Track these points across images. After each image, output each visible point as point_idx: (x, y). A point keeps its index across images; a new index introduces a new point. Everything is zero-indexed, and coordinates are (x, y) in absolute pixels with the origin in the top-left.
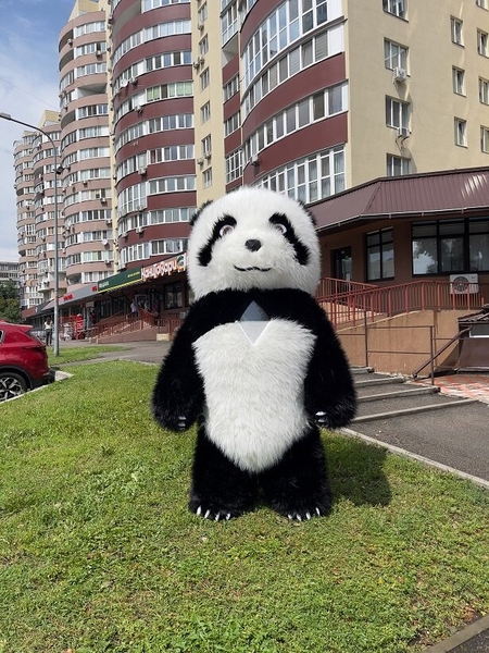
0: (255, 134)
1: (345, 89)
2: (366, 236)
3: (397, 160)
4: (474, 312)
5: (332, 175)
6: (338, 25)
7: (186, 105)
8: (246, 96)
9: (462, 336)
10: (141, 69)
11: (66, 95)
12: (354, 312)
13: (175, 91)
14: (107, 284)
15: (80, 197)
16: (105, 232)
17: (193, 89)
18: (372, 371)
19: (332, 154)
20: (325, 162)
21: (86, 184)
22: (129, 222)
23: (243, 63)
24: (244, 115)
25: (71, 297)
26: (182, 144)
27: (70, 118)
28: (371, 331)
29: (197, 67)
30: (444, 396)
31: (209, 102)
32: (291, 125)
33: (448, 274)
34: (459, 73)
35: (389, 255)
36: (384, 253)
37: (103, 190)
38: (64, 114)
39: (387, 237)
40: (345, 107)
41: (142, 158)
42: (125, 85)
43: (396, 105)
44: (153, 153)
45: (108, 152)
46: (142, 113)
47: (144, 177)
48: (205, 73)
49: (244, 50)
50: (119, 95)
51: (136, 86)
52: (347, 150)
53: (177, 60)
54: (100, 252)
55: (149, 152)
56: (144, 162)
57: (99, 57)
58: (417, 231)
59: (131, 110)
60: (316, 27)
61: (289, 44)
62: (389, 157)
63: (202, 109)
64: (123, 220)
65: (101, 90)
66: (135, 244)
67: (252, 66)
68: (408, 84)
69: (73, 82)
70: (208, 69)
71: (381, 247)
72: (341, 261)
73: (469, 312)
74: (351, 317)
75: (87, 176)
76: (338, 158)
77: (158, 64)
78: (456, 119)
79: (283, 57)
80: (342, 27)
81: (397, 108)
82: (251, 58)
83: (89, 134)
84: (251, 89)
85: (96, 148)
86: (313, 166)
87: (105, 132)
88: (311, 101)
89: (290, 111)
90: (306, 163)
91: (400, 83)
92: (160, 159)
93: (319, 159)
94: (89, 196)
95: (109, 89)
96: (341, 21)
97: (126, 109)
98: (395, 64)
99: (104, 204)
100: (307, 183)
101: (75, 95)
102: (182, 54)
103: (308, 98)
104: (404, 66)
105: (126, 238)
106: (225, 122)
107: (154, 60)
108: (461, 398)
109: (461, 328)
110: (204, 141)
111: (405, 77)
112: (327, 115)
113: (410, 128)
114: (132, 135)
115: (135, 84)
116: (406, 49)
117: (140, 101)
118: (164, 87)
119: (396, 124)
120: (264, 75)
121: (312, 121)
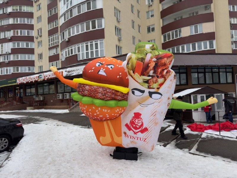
1: (103, 20)
5: (99, 49)
8: (62, 16)
17: (33, 10)
20: (96, 44)
22: (1, 58)
26: (28, 29)
31: (41, 16)
34: (133, 22)
40: (103, 26)
41: (8, 32)
44: (14, 32)
46: (9, 15)
47: (10, 40)
52: (104, 41)
56: (9, 34)
59: (4, 13)
62: (117, 46)
63: (38, 18)
66: (4, 67)
68: (121, 22)
70: (40, 4)
78: (133, 36)
84: (64, 14)
86: (92, 45)
88: (91, 23)
92: (18, 34)
97: (1, 12)
100: (89, 51)
103: (89, 21)
106: (48, 24)
110: (38, 30)
112: (97, 28)
114: (4, 23)
115: (7, 3)
116: (120, 12)
117: (9, 10)
118: (20, 7)
119: (118, 35)
120: (71, 10)
121: (91, 29)
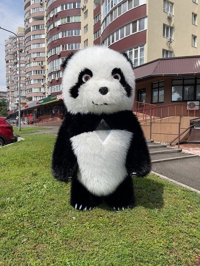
0: (106, 39)
1: (146, 20)
2: (152, 84)
3: (167, 52)
4: (197, 118)
5: (139, 57)
7: (77, 25)
8: (103, 22)
9: (191, 128)
10: (59, 9)
11: (27, 20)
12: (146, 116)
13: (73, 19)
14: (42, 101)
15: (33, 64)
16: (42, 80)
17: (81, 19)
18: (153, 141)
19: (139, 48)
20: (136, 52)
21: (35, 59)
22: (53, 75)
23: (102, 8)
24: (102, 30)
25: (28, 106)
26: (76, 43)
27: (28, 30)
28: (153, 124)
29: (83, 9)
30: (184, 153)
31: (87, 25)
32: (122, 35)
33: (187, 101)
34: (195, 16)
35: (162, 92)
36: (160, 92)
37: (42, 62)
38: (26, 28)
39: (161, 85)
40: (146, 28)
41: (58, 48)
42: (52, 16)
43: (168, 28)
44: (63, 46)
45: (44, 45)
46: (59, 29)
47: (59, 56)
48: (86, 12)
49: (103, 2)
50: (49, 20)
51: (56, 17)
52: (146, 47)
53: (74, 6)
54: (40, 88)
55: (61, 46)
56: (59, 50)
57: (41, 4)
58: (175, 82)
59: (54, 27)
62: (164, 50)
63: (84, 27)
64: (50, 74)
65: (42, 19)
66: (55, 85)
67: (106, 9)
68: (173, 19)
69: (30, 15)
70: (87, 10)
71: (159, 89)
72: (141, 95)
73: (195, 118)
74: (145, 118)
75: (35, 56)
76: (142, 50)
77: (66, 8)
78: (193, 35)
79: (119, 5)
81: (168, 29)
82: (106, 6)
83: (36, 37)
84: (105, 19)
85: (39, 44)
86: (131, 53)
87: (43, 36)
88: (131, 25)
89: (122, 29)
90: (128, 52)
92: (66, 49)
93: (133, 50)
94: (36, 64)
95: (45, 18)
97: (52, 27)
98: (168, 10)
99: (42, 68)
101: (31, 21)
102: (76, 4)
103: (130, 23)
104: (171, 11)
105: (51, 82)
106: (94, 34)
107: (64, 6)
108: (191, 154)
109: (191, 124)
110: (85, 42)
111: (172, 16)
112: (138, 31)
113: (173, 38)
114: (54, 38)
115: (56, 16)
116: (173, 4)
117: (58, 23)
118: (69, 17)
119: (167, 36)
120: (111, 13)
121: (131, 34)
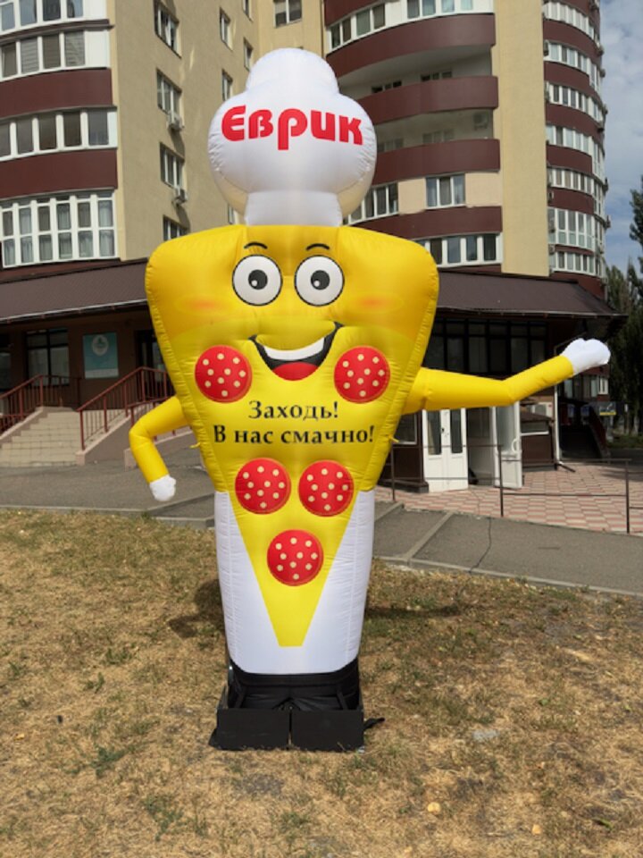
1: (113, 118)
5: (95, 228)
6: (101, 29)
19: (94, 199)
20: (84, 210)
40: (113, 141)
43: (171, 158)
52: (117, 198)
60: (64, 18)
61: (18, 27)
62: (166, 220)
76: (105, 206)
80: (105, 33)
86: (63, 210)
88: (60, 120)
89: (23, 123)
90: (53, 204)
91: (174, 131)
93: (74, 201)
96: (102, 25)
98: (168, 106)
100: (54, 232)
103: (54, 113)
104: (177, 109)
111: (180, 126)
112: (85, 144)
113: (186, 191)
116: (178, 92)
119: (171, 180)
121: (61, 146)
